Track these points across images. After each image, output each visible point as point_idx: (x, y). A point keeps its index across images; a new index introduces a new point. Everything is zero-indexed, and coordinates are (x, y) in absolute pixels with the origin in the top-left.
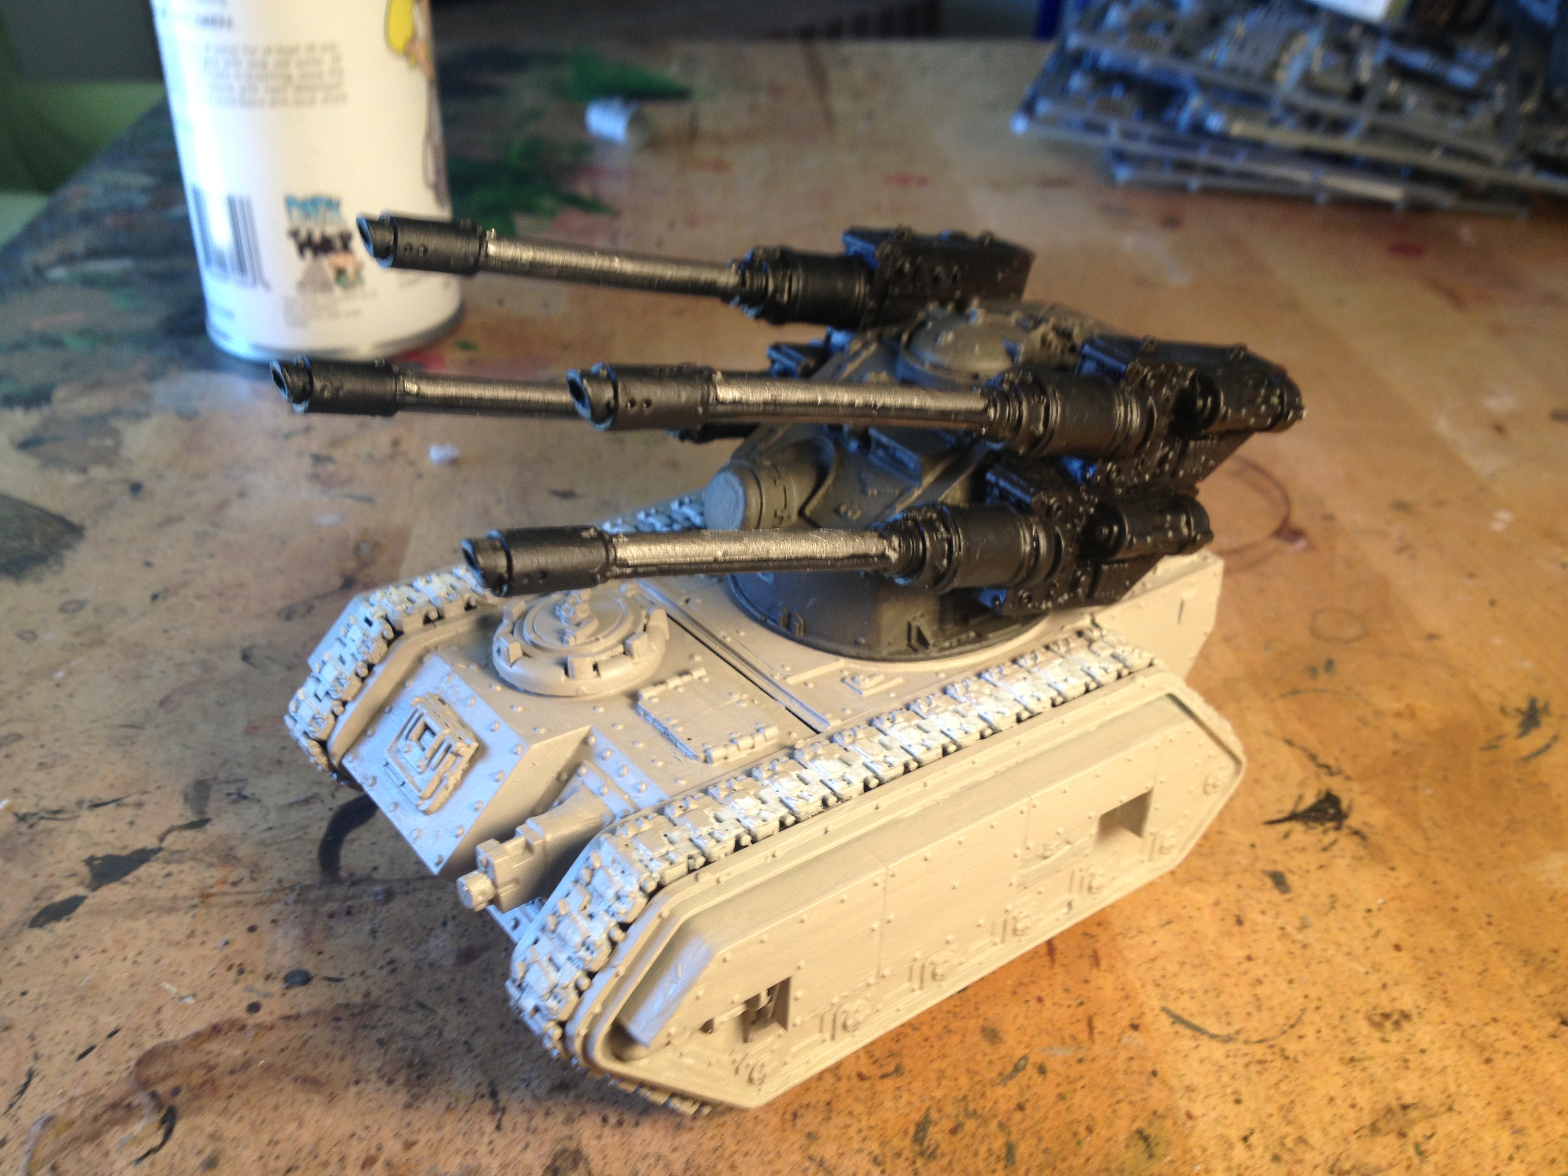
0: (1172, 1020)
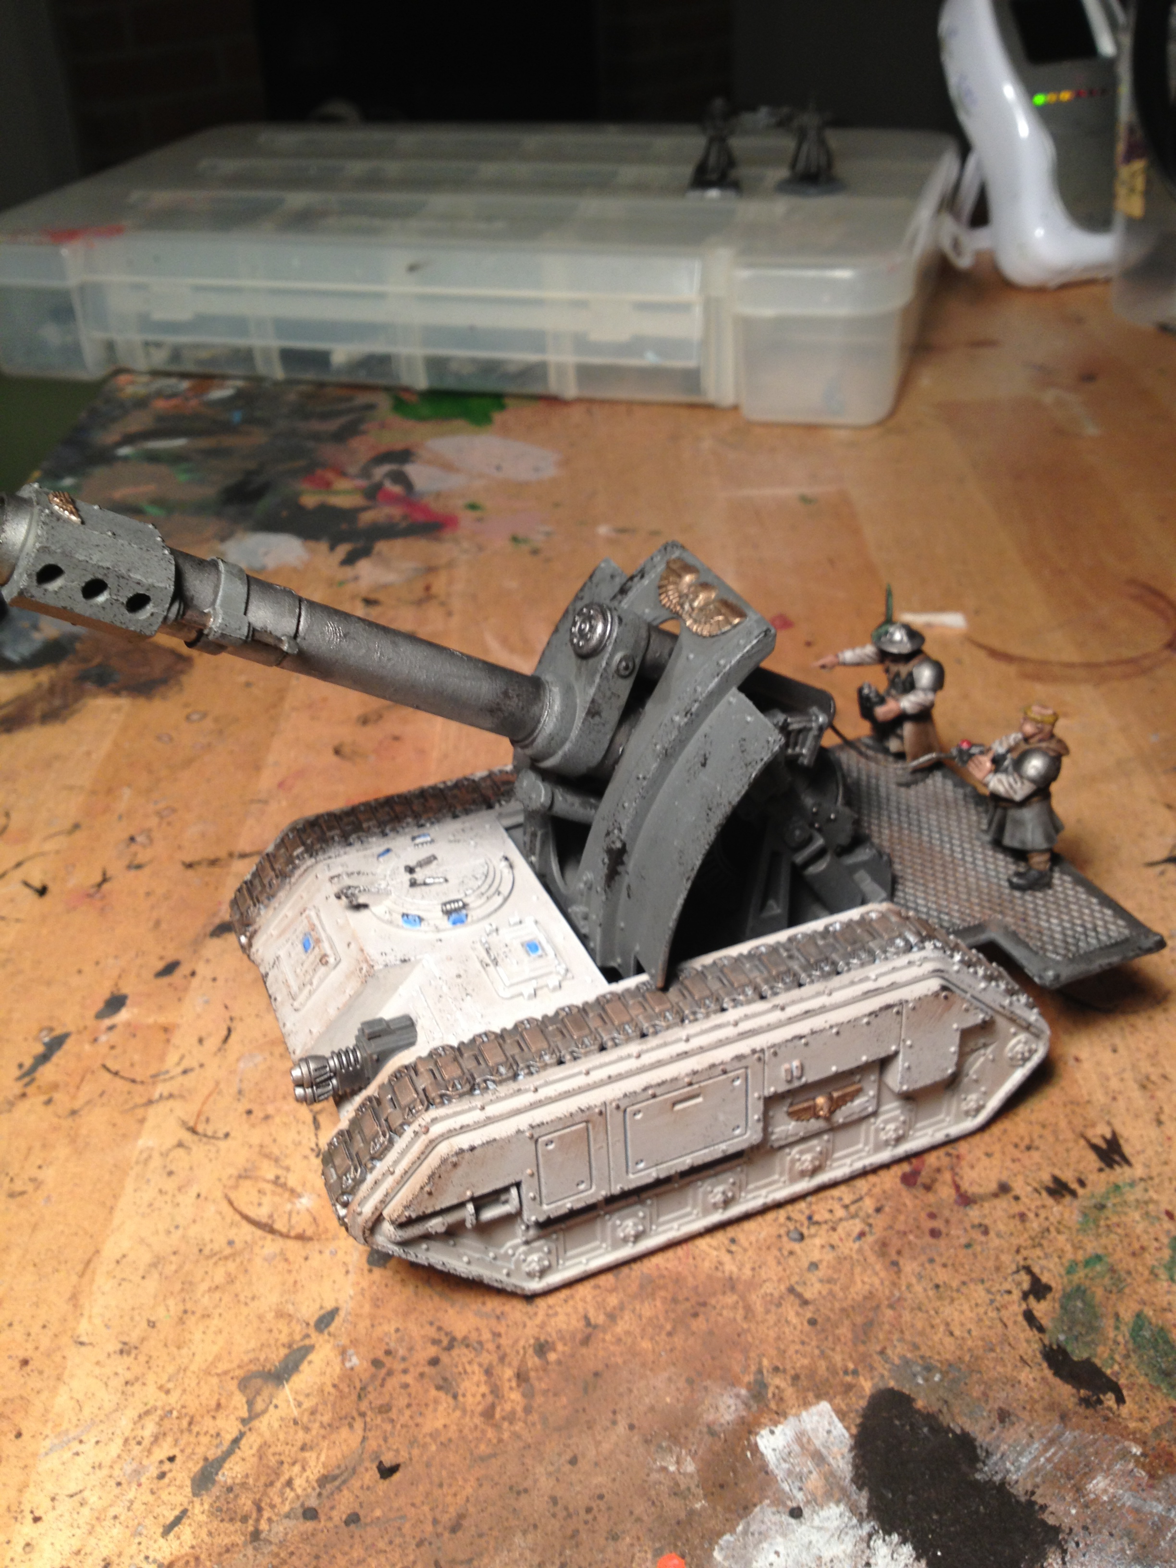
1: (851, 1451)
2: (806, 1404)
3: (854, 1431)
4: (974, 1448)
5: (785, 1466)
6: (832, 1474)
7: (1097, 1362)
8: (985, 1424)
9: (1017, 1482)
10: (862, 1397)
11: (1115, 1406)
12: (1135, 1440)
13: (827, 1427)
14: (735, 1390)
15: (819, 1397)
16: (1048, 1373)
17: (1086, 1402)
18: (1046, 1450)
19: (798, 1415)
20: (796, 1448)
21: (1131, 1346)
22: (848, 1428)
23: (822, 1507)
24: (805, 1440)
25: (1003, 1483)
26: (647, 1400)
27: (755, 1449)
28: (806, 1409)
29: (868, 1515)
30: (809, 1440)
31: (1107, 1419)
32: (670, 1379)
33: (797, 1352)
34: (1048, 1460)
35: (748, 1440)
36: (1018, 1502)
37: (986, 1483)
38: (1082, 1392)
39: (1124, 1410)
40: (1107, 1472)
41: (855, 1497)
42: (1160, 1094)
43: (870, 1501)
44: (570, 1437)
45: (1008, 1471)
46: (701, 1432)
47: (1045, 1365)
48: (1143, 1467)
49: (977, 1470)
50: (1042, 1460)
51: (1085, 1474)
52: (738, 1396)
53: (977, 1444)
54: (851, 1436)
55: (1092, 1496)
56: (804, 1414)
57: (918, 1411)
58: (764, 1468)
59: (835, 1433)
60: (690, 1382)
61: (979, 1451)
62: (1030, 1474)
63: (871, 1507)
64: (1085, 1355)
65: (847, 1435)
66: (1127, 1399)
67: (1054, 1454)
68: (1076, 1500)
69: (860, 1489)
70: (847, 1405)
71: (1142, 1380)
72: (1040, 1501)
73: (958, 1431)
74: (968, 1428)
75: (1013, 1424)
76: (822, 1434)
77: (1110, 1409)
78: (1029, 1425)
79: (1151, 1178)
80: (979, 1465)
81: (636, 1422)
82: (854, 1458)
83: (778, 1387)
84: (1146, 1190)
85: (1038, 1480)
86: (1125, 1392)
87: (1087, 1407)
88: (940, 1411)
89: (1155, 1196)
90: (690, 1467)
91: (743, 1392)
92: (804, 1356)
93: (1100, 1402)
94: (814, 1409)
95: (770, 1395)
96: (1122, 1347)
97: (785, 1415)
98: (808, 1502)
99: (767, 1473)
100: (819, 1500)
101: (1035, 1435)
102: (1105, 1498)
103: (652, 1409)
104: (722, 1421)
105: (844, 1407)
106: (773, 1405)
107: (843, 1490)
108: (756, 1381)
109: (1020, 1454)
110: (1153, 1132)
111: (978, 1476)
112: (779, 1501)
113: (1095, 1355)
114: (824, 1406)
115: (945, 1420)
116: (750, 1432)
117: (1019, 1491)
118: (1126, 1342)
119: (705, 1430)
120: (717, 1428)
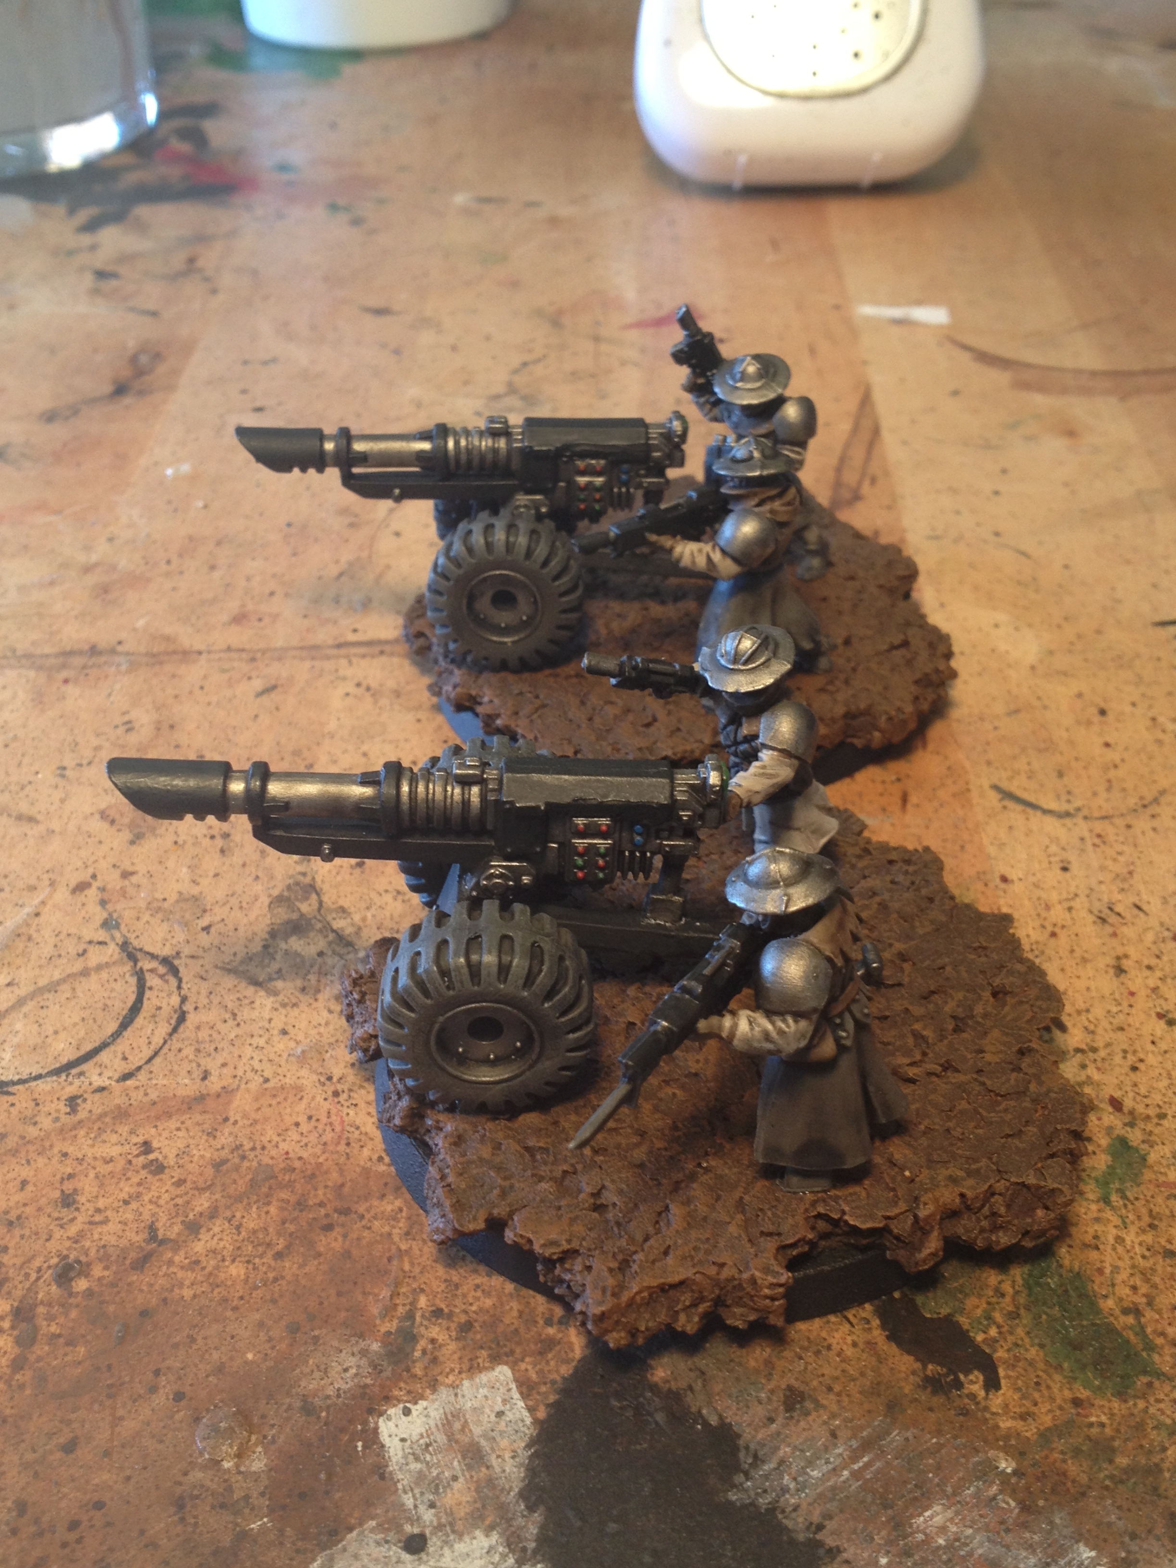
0: (1000, 796)
1: (528, 1446)
2: (473, 1369)
3: (542, 1414)
4: (735, 1449)
5: (415, 1466)
6: (490, 1482)
7: (964, 1321)
8: (760, 1411)
9: (796, 1508)
10: (567, 1361)
11: (982, 1393)
12: (1007, 1450)
13: (499, 1407)
14: (362, 1344)
15: (496, 1359)
16: (878, 1335)
17: (934, 1385)
18: (854, 1459)
19: (454, 1386)
20: (441, 1438)
21: (1022, 1300)
22: (531, 1410)
23: (460, 1536)
24: (457, 1426)
25: (772, 1509)
26: (216, 1355)
27: (372, 1438)
28: (471, 1378)
29: (535, 1552)
30: (465, 1424)
31: (965, 1412)
32: (261, 1324)
33: (477, 1286)
34: (855, 1475)
35: (365, 1423)
36: (792, 1542)
37: (744, 1506)
38: (930, 1367)
39: (996, 1401)
40: (953, 1498)
41: (520, 1521)
42: (1127, 931)
43: (543, 1528)
44: (75, 1410)
45: (785, 1490)
46: (290, 1408)
47: (876, 1322)
48: (1013, 1493)
49: (733, 1486)
50: (846, 1473)
51: (915, 1499)
52: (364, 1353)
53: (741, 1442)
54: (536, 1421)
55: (920, 1537)
56: (466, 1383)
57: (654, 1388)
58: (381, 1471)
59: (509, 1416)
60: (294, 1329)
61: (742, 1455)
62: (821, 1496)
63: (543, 1540)
64: (945, 1311)
65: (528, 1420)
66: (1003, 1382)
67: (867, 1465)
68: (890, 1542)
69: (531, 1508)
70: (540, 1373)
71: (1033, 1352)
72: (831, 1542)
73: (714, 1421)
74: (731, 1417)
75: (807, 1414)
76: (488, 1417)
77: (973, 1396)
78: (833, 1416)
79: (1094, 1050)
80: (739, 1478)
81: (187, 1389)
82: (531, 1458)
83: (433, 1341)
84: (1084, 1066)
85: (832, 1506)
86: (1001, 1372)
87: (935, 1392)
88: (690, 1388)
89: (1096, 1076)
90: (258, 1463)
91: (375, 1346)
92: (487, 1294)
93: (959, 1385)
94: (484, 1378)
95: (417, 1354)
96: (1008, 1299)
97: (434, 1385)
98: (440, 1527)
99: (382, 1477)
100: (459, 1526)
101: (843, 1434)
102: (941, 1542)
103: (220, 1369)
104: (330, 1391)
105: (534, 1376)
106: (418, 1370)
107: (502, 1508)
108: (400, 1330)
109: (810, 1463)
110: (1107, 984)
111: (733, 1496)
112: (390, 1525)
113: (962, 1311)
114: (503, 1373)
115: (694, 1402)
116: (371, 1411)
117: (797, 1523)
118: (1017, 1293)
119: (298, 1404)
120: (317, 1402)
